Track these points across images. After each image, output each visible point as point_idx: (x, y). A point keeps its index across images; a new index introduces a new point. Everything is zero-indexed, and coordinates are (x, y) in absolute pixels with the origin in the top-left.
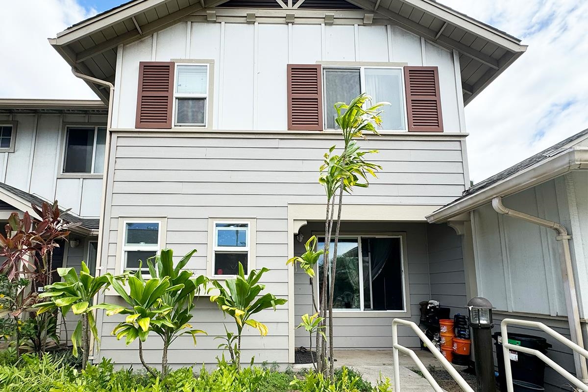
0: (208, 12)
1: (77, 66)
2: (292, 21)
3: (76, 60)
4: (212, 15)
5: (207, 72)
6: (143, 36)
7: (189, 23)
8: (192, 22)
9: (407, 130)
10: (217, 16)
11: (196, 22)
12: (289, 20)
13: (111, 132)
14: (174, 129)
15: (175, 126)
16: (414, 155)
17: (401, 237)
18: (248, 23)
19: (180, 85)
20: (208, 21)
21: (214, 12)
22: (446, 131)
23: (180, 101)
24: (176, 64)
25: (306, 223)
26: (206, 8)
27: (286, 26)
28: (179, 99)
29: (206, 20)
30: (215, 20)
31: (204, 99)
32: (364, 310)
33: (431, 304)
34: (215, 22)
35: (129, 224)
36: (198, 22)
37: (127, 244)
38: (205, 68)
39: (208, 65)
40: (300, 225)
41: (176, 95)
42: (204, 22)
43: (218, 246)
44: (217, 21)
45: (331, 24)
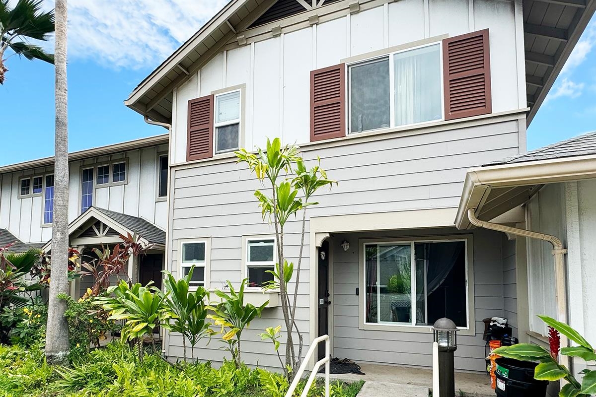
0: (238, 38)
1: (149, 115)
2: (316, 22)
3: (146, 111)
4: (242, 40)
5: (239, 97)
6: (190, 76)
7: (225, 52)
8: (227, 51)
9: (443, 118)
10: (247, 38)
11: (230, 50)
12: (314, 21)
13: (171, 167)
14: (215, 157)
15: (216, 154)
16: (452, 148)
17: (466, 240)
18: (275, 36)
19: (221, 114)
20: (240, 46)
21: (243, 36)
22: (496, 111)
23: (220, 129)
24: (215, 96)
25: (328, 235)
26: (237, 33)
27: (311, 28)
28: (219, 128)
29: (238, 45)
30: (245, 43)
31: (238, 124)
32: (416, 325)
33: (494, 321)
34: (246, 45)
35: (185, 245)
36: (232, 49)
37: (184, 261)
38: (238, 93)
39: (240, 90)
40: (321, 238)
41: (216, 125)
42: (237, 48)
43: (251, 260)
44: (248, 43)
45: (358, 12)
